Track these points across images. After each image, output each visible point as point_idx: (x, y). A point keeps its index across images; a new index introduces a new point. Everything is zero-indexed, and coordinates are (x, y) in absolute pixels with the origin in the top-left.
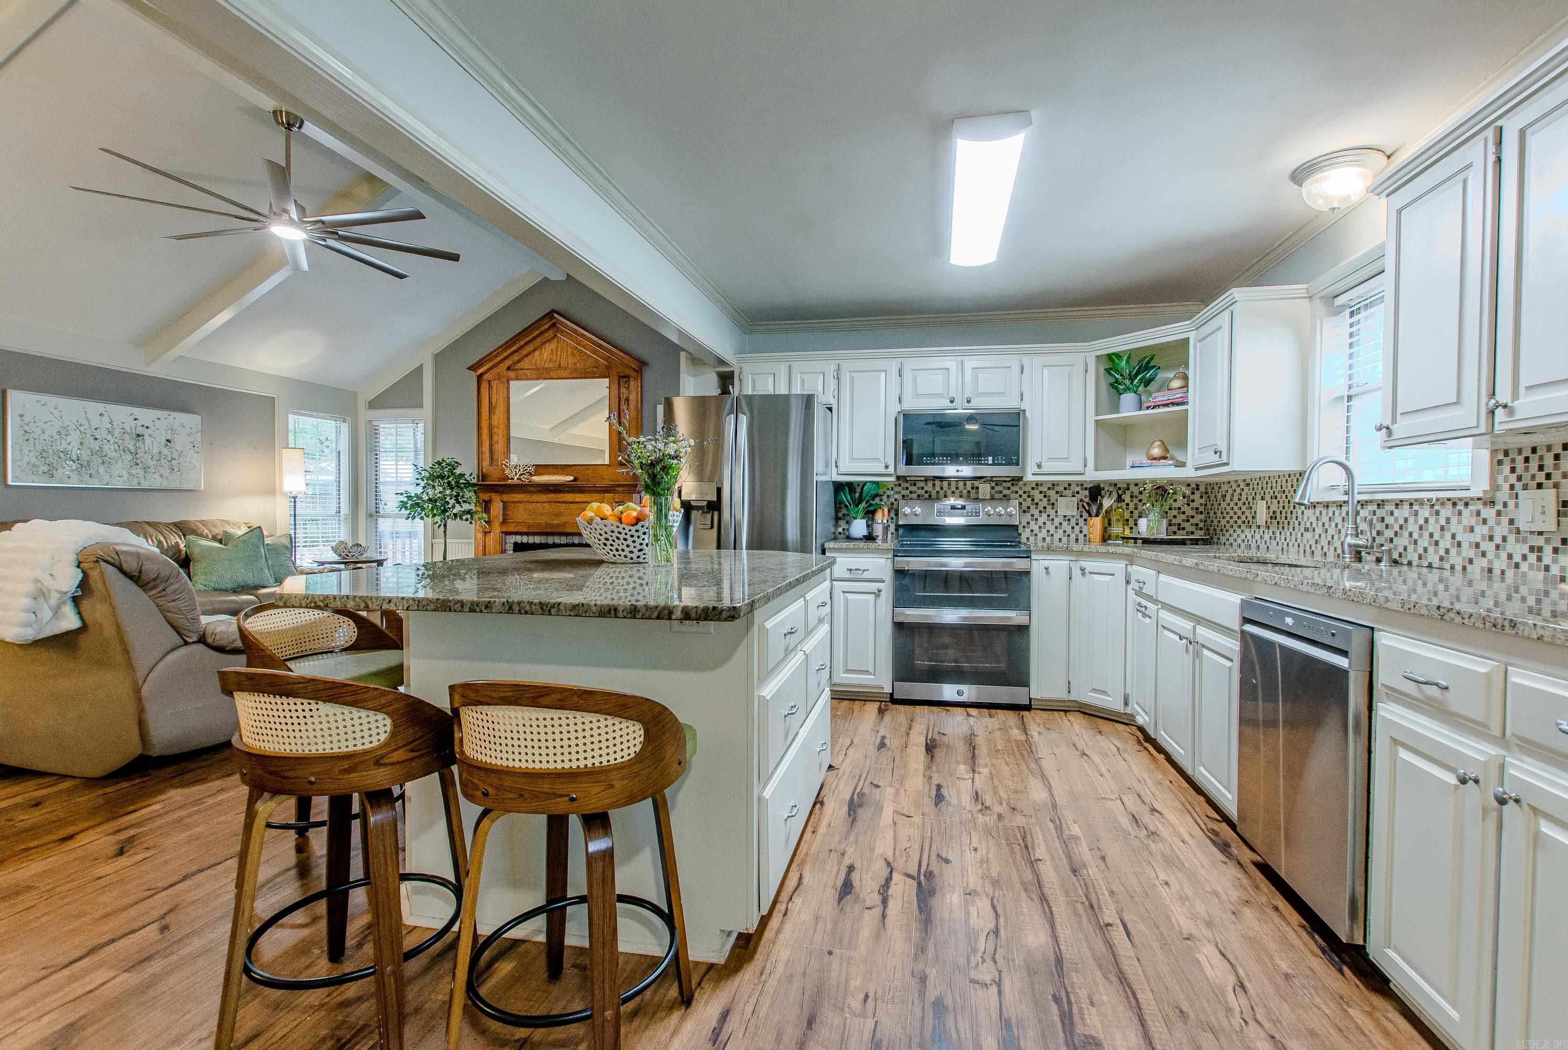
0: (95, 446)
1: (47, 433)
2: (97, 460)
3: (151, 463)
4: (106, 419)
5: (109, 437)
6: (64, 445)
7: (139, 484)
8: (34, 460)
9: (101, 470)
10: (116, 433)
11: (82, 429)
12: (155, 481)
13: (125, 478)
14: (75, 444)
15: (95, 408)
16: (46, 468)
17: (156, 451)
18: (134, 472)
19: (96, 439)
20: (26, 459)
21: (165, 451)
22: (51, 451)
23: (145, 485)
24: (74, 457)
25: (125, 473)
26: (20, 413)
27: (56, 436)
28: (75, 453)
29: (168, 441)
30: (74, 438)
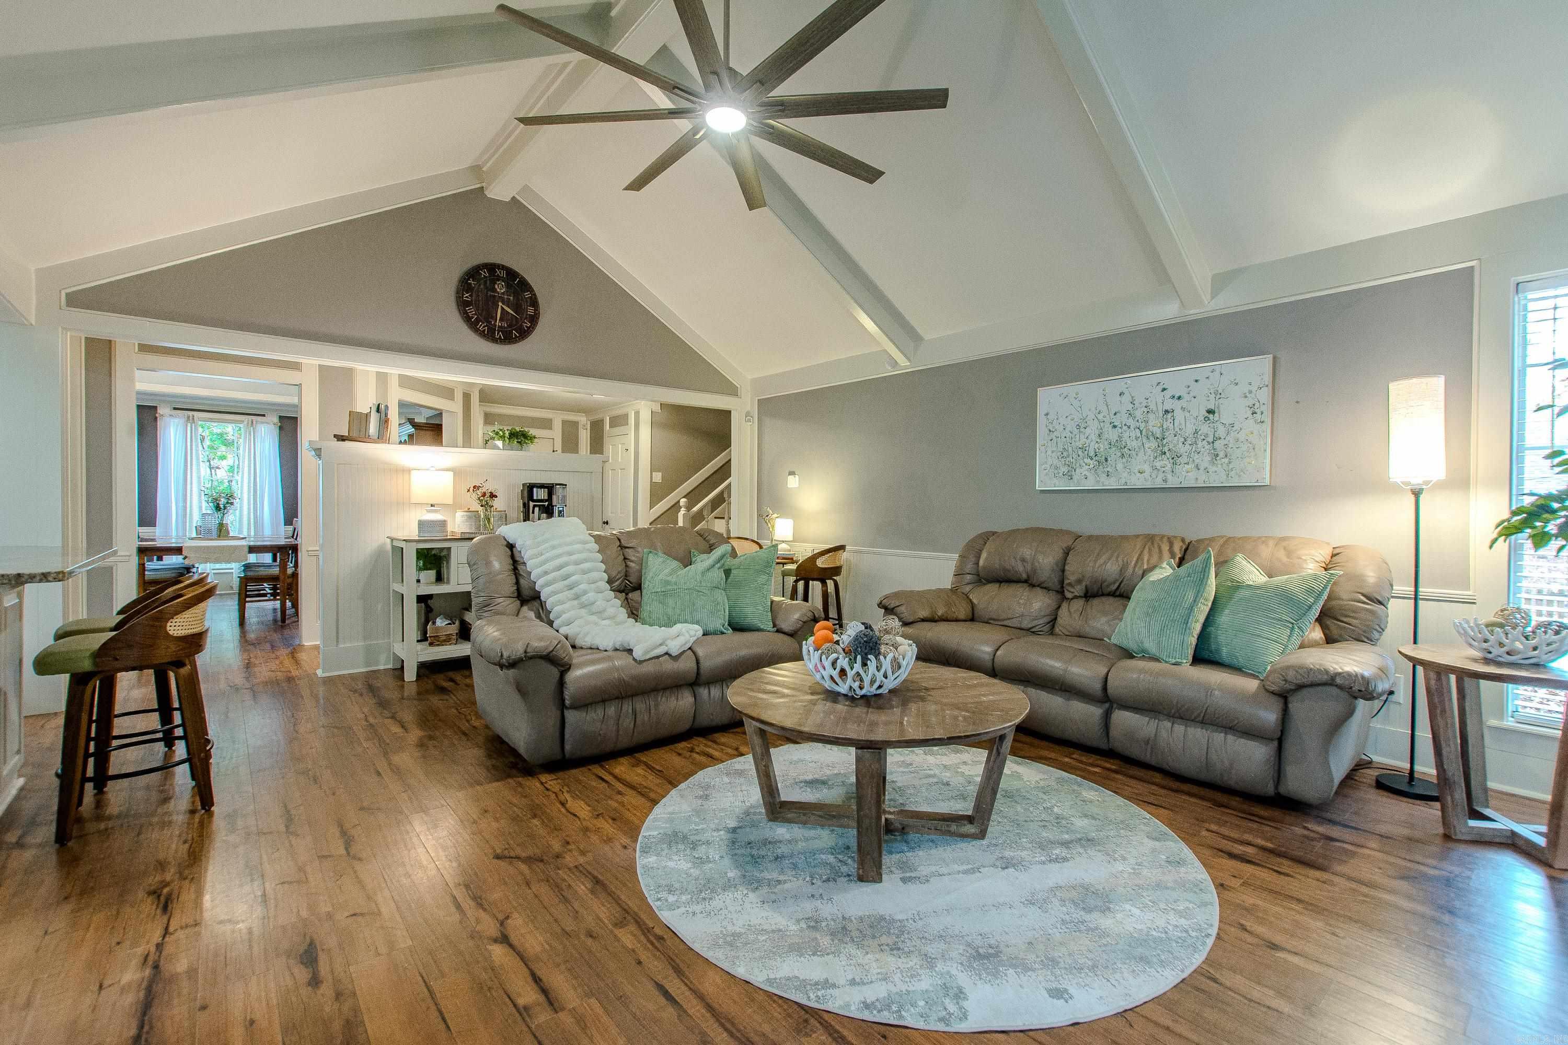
0: (1113, 435)
1: (1068, 429)
2: (1114, 454)
3: (1182, 449)
4: (1126, 398)
5: (1131, 422)
6: (1083, 440)
7: (1165, 481)
8: (1056, 462)
9: (1120, 466)
10: (1138, 414)
11: (1100, 417)
12: (1187, 476)
13: (1146, 475)
14: (1094, 437)
15: (1114, 385)
16: (1065, 469)
17: (1190, 429)
18: (1158, 464)
19: (1115, 427)
20: (1050, 462)
21: (1205, 429)
22: (1070, 449)
23: (1173, 482)
24: (1092, 454)
25: (1146, 467)
26: (1046, 412)
27: (1076, 431)
28: (1093, 446)
29: (1210, 412)
30: (1092, 430)
